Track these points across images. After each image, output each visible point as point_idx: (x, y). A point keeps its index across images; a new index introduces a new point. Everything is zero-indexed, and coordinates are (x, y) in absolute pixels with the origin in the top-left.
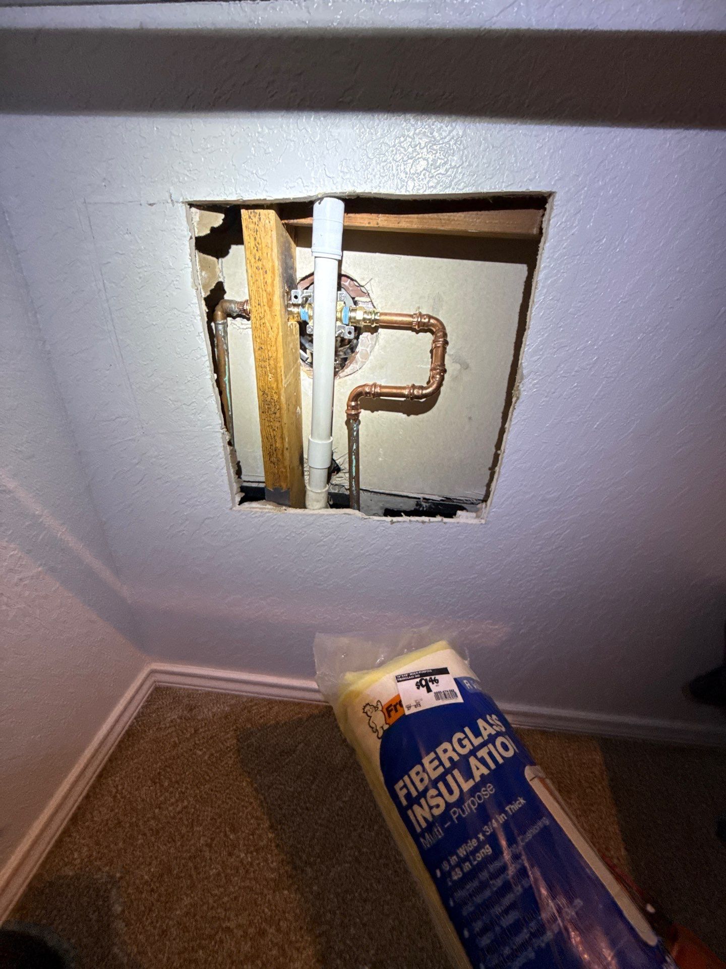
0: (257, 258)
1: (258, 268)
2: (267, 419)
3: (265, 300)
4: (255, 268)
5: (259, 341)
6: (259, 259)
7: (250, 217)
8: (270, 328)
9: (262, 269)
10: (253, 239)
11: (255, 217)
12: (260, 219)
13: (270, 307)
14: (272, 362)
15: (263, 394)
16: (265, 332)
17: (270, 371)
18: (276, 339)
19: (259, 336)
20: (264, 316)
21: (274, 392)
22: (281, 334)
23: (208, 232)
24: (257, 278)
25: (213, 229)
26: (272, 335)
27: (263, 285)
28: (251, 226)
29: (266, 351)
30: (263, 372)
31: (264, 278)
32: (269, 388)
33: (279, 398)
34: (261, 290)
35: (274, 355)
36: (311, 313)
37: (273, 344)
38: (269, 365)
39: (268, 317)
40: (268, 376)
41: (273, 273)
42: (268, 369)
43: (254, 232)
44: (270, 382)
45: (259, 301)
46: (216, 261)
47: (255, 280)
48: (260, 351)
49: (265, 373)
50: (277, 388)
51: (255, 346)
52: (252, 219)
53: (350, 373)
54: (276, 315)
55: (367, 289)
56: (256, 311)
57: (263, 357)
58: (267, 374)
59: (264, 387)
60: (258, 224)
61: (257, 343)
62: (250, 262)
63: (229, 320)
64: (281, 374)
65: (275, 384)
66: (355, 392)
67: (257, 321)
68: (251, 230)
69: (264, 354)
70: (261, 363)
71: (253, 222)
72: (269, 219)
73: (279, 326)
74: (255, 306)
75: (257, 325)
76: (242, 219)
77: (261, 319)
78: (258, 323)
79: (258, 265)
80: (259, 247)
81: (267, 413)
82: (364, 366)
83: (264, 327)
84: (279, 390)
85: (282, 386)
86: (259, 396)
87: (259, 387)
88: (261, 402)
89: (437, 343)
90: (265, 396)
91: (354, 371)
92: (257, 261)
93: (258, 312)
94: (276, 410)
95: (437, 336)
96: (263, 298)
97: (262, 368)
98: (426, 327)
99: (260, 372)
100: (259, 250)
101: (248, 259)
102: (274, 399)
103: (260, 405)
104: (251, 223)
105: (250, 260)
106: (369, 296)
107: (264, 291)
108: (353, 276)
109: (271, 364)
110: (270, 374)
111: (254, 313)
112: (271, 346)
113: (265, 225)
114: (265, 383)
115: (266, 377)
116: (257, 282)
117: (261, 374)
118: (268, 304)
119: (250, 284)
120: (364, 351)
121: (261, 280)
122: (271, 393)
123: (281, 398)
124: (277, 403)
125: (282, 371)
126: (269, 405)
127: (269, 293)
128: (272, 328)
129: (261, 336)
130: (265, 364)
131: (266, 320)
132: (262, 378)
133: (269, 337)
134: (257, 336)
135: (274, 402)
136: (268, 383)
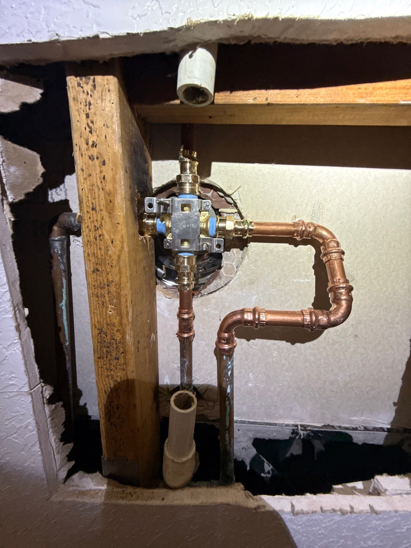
0: (90, 143)
1: (91, 158)
2: (105, 366)
3: (103, 202)
4: (87, 158)
5: (93, 261)
6: (94, 145)
7: (79, 85)
8: (109, 242)
9: (97, 158)
10: (85, 116)
11: (87, 83)
12: (94, 86)
13: (111, 212)
14: (113, 289)
15: (100, 333)
16: (103, 247)
17: (109, 301)
18: (119, 257)
19: (94, 253)
20: (101, 225)
21: (115, 329)
22: (126, 249)
23: (17, 108)
24: (90, 172)
25: (24, 106)
26: (113, 251)
27: (99, 184)
28: (82, 97)
29: (104, 275)
30: (100, 302)
31: (101, 172)
32: (108, 325)
33: (124, 337)
34: (96, 189)
35: (117, 279)
36: (169, 224)
37: (115, 263)
38: (109, 292)
39: (107, 225)
40: (107, 308)
41: (115, 164)
42: (107, 298)
43: (86, 105)
44: (109, 317)
45: (93, 204)
46: (37, 156)
47: (87, 174)
48: (95, 274)
49: (103, 305)
50: (121, 324)
51: (87, 268)
52: (82, 88)
53: (214, 290)
54: (118, 224)
55: (234, 198)
56: (90, 218)
57: (100, 283)
58: (106, 305)
59: (100, 324)
60: (92, 94)
61: (90, 264)
62: (80, 150)
63: (71, 236)
64: (127, 305)
65: (118, 318)
66: (230, 321)
67: (91, 233)
68: (81, 103)
69: (101, 278)
70: (96, 290)
71: (84, 92)
72: (108, 87)
73: (124, 240)
74: (88, 212)
75: (90, 238)
76: (67, 88)
77: (96, 229)
78: (91, 235)
79: (92, 152)
80: (93, 127)
81: (105, 359)
82: (231, 282)
83: (101, 240)
84: (124, 326)
85: (128, 321)
86: (94, 336)
87: (93, 323)
88: (96, 343)
89: (331, 254)
90: (102, 335)
91: (219, 287)
92: (90, 147)
93: (92, 219)
94: (118, 354)
95: (329, 247)
96: (99, 200)
97: (98, 297)
98: (309, 238)
99: (95, 303)
100: (93, 131)
101: (76, 145)
102: (116, 340)
103: (96, 349)
104: (81, 93)
105: (79, 146)
106: (236, 207)
107: (101, 190)
108: (218, 185)
109: (112, 291)
110: (110, 305)
111: (86, 221)
112: (112, 266)
113: (102, 95)
114: (103, 317)
115: (104, 310)
116: (91, 177)
117: (96, 306)
118: (106, 208)
119: (79, 180)
120: (228, 265)
121: (96, 174)
122: (112, 332)
123: (125, 338)
124: (120, 345)
125: (128, 298)
126: (109, 347)
127: (108, 192)
128: (112, 242)
129: (97, 253)
130: (102, 291)
131: (104, 231)
132: (98, 311)
133: (108, 255)
134: (90, 254)
135: (116, 344)
136: (107, 318)
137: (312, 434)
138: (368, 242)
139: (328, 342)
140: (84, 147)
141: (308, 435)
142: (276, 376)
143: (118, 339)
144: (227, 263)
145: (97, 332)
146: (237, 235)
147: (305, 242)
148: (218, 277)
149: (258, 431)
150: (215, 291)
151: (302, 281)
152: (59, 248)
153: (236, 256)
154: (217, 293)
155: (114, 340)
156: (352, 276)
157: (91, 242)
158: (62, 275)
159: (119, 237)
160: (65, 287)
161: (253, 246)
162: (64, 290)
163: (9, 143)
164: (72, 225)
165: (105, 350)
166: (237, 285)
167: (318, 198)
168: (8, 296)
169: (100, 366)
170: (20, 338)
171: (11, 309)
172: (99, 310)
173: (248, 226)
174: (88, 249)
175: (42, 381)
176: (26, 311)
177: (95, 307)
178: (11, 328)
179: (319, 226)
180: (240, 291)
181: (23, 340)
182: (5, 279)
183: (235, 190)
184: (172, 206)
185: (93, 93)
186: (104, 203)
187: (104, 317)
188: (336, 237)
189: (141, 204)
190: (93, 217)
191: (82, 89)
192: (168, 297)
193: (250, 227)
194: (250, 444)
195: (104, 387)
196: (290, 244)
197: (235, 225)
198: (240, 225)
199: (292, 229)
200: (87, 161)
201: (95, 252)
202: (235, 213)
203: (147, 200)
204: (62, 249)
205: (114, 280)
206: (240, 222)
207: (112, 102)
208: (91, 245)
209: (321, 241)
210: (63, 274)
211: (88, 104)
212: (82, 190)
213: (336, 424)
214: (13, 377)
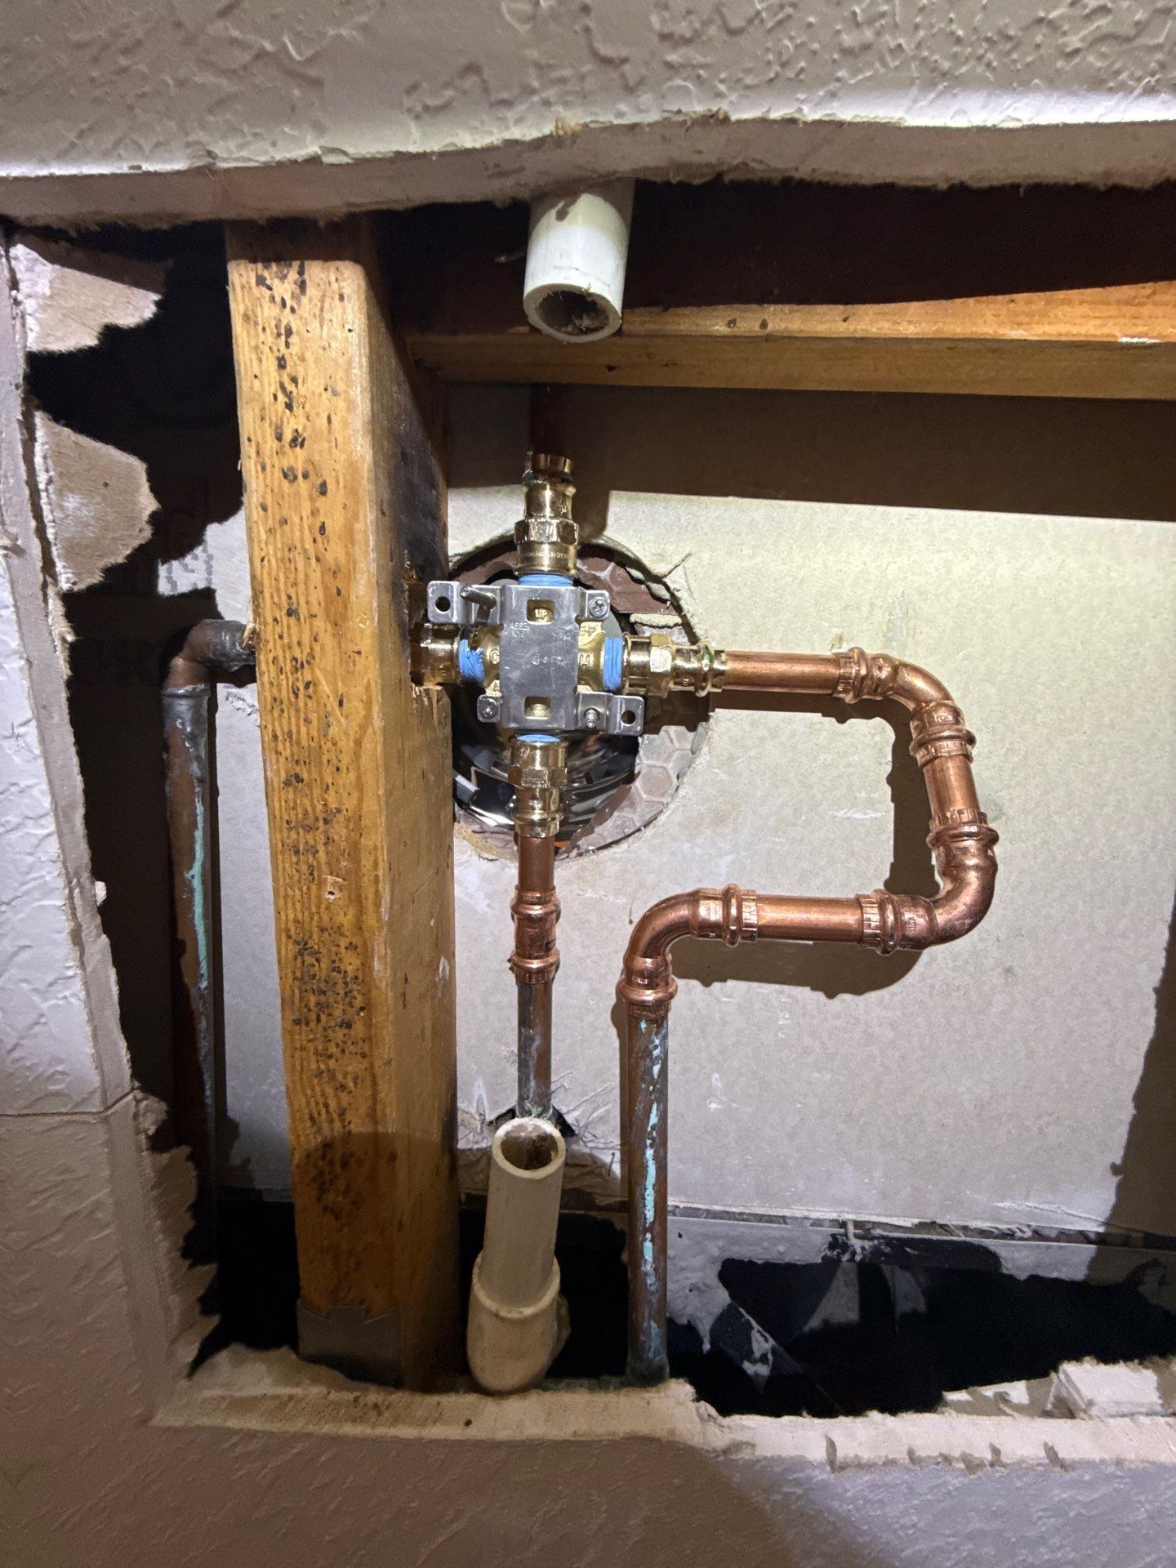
0: (288, 436)
1: (289, 475)
2: (311, 1046)
3: (317, 595)
4: (278, 474)
5: (288, 753)
6: (297, 441)
7: (261, 281)
8: (333, 702)
9: (305, 476)
10: (273, 365)
11: (283, 278)
12: (302, 286)
13: (338, 623)
14: (339, 831)
15: (301, 953)
16: (314, 717)
17: (328, 864)
18: (358, 743)
19: (290, 734)
20: (312, 655)
21: (343, 943)
22: (377, 723)
23: (90, 340)
24: (285, 512)
25: (111, 333)
26: (342, 728)
27: (309, 545)
28: (268, 312)
29: (316, 791)
30: (304, 868)
31: (314, 513)
32: (323, 930)
33: (366, 966)
34: (300, 562)
35: (350, 804)
36: (492, 653)
37: (345, 760)
38: (328, 840)
39: (328, 658)
40: (322, 883)
41: (352, 491)
42: (322, 855)
43: (279, 335)
44: (328, 908)
45: (290, 598)
46: (139, 467)
47: (278, 517)
48: (291, 789)
49: (312, 874)
50: (359, 927)
51: (268, 773)
52: (270, 288)
53: (615, 838)
54: (359, 653)
55: (672, 586)
56: (281, 637)
57: (306, 813)
58: (319, 876)
59: (303, 928)
60: (296, 306)
61: (277, 761)
62: (258, 453)
63: (220, 687)
64: (377, 877)
65: (351, 911)
66: (660, 923)
67: (283, 677)
68: (264, 329)
69: (307, 802)
70: (293, 835)
71: (272, 299)
72: (340, 288)
73: (374, 697)
74: (275, 620)
75: (280, 691)
76: (230, 289)
77: (298, 666)
78: (284, 682)
79: (292, 462)
80: (295, 393)
81: (313, 1024)
82: (662, 818)
83: (310, 697)
84: (367, 935)
85: (379, 919)
86: (283, 961)
87: (283, 926)
88: (290, 981)
89: (938, 744)
90: (306, 958)
91: (628, 831)
92: (287, 448)
93: (286, 640)
94: (351, 1012)
95: (932, 723)
96: (307, 588)
97: (297, 852)
98: (879, 698)
99: (288, 868)
100: (295, 405)
101: (249, 440)
102: (345, 972)
103: (288, 995)
104: (266, 304)
105: (258, 445)
106: (678, 609)
107: (313, 561)
108: (628, 550)
109: (336, 838)
110: (331, 874)
111: (271, 645)
112: (338, 769)
113: (322, 310)
114: (309, 908)
115: (314, 887)
116: (287, 528)
117: (291, 877)
118: (327, 611)
119: (255, 534)
120: (656, 772)
121: (302, 518)
122: (334, 949)
123: (371, 968)
124: (354, 986)
125: (380, 859)
126: (324, 993)
127: (333, 568)
128: (341, 703)
129: (299, 732)
130: (309, 837)
131: (318, 673)
132: (298, 892)
133: (329, 737)
134: (279, 734)
135: (346, 983)
136: (322, 909)
137: (888, 1250)
138: (1039, 711)
139: (932, 986)
140: (271, 444)
141: (876, 1251)
142: (785, 1082)
143: (349, 968)
144: (651, 762)
145: (292, 949)
146: (679, 688)
147: (866, 710)
148: (625, 803)
149: (735, 1240)
150: (616, 842)
151: (859, 816)
152: (188, 716)
153: (677, 744)
154: (624, 846)
155: (339, 972)
156: (996, 804)
157: (282, 702)
158: (193, 793)
159: (361, 689)
160: (200, 824)
161: (723, 719)
162: (199, 834)
163: (67, 431)
164: (224, 655)
165: (313, 999)
166: (679, 824)
167: (901, 589)
168: (53, 847)
169: (298, 1046)
170: (83, 966)
171: (61, 882)
172: (301, 889)
173: (711, 661)
174: (274, 721)
175: (137, 1084)
176: (100, 890)
177: (287, 881)
178: (57, 936)
179: (906, 666)
180: (688, 841)
181: (89, 969)
182: (47, 802)
183: (675, 562)
184: (503, 604)
185: (299, 303)
186: (322, 598)
187: (314, 909)
188: (953, 695)
189: (418, 598)
190: (290, 635)
191: (268, 293)
192: (486, 855)
193: (717, 666)
194: (712, 1276)
195: (308, 1103)
196: (824, 715)
197: (674, 659)
198: (688, 660)
199: (832, 671)
200: (276, 483)
201: (294, 731)
202: (676, 625)
203: (434, 588)
204: (195, 721)
205: (344, 808)
206: (689, 651)
207: (348, 327)
208: (282, 711)
209: (911, 706)
210: (197, 790)
211: (283, 331)
212: (262, 560)
213: (952, 1220)
214: (61, 1073)
